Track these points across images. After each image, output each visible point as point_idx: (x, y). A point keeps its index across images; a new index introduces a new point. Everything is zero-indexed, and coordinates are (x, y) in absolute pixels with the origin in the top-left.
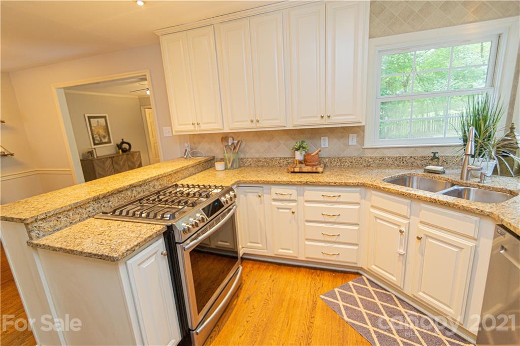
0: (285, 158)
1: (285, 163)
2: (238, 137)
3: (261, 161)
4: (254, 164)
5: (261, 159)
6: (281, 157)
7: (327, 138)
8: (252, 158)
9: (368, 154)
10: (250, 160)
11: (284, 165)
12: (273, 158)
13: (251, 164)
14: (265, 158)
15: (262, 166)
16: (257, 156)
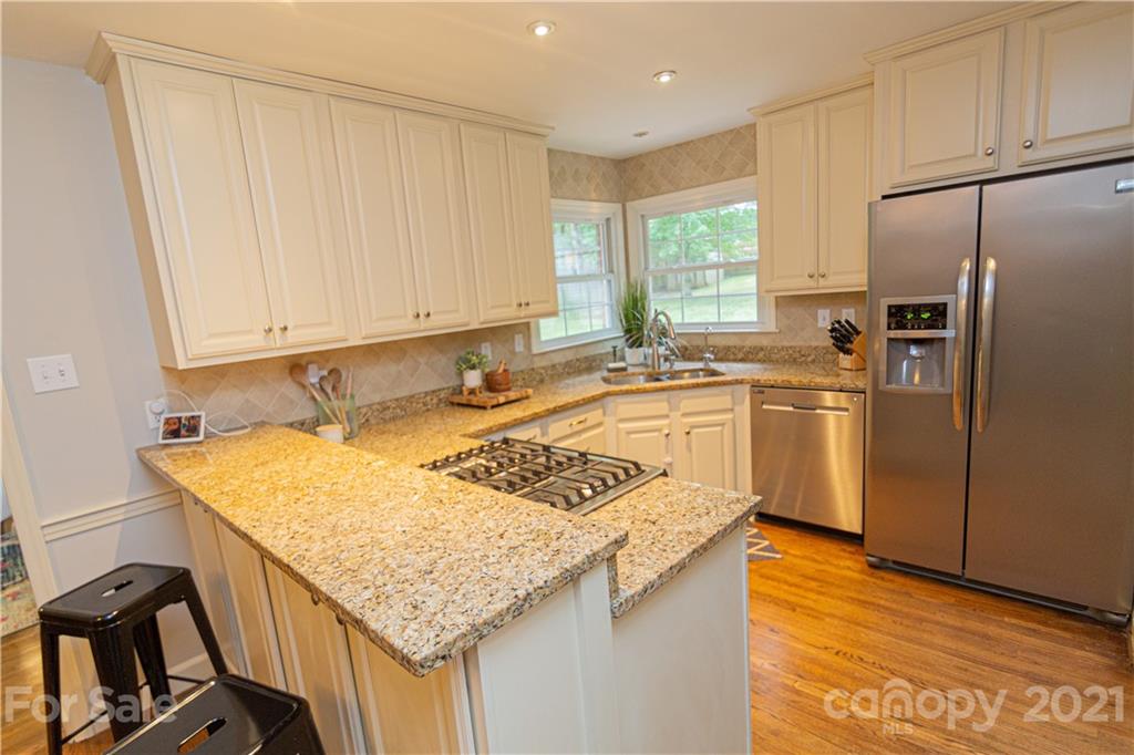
0: (433, 392)
1: (435, 401)
2: (327, 361)
3: (389, 408)
4: (375, 417)
5: (389, 404)
6: (427, 390)
7: (488, 344)
8: (370, 406)
9: (539, 363)
10: (364, 410)
11: (432, 405)
12: (413, 396)
13: (367, 420)
14: (397, 400)
15: (394, 419)
16: (377, 398)
